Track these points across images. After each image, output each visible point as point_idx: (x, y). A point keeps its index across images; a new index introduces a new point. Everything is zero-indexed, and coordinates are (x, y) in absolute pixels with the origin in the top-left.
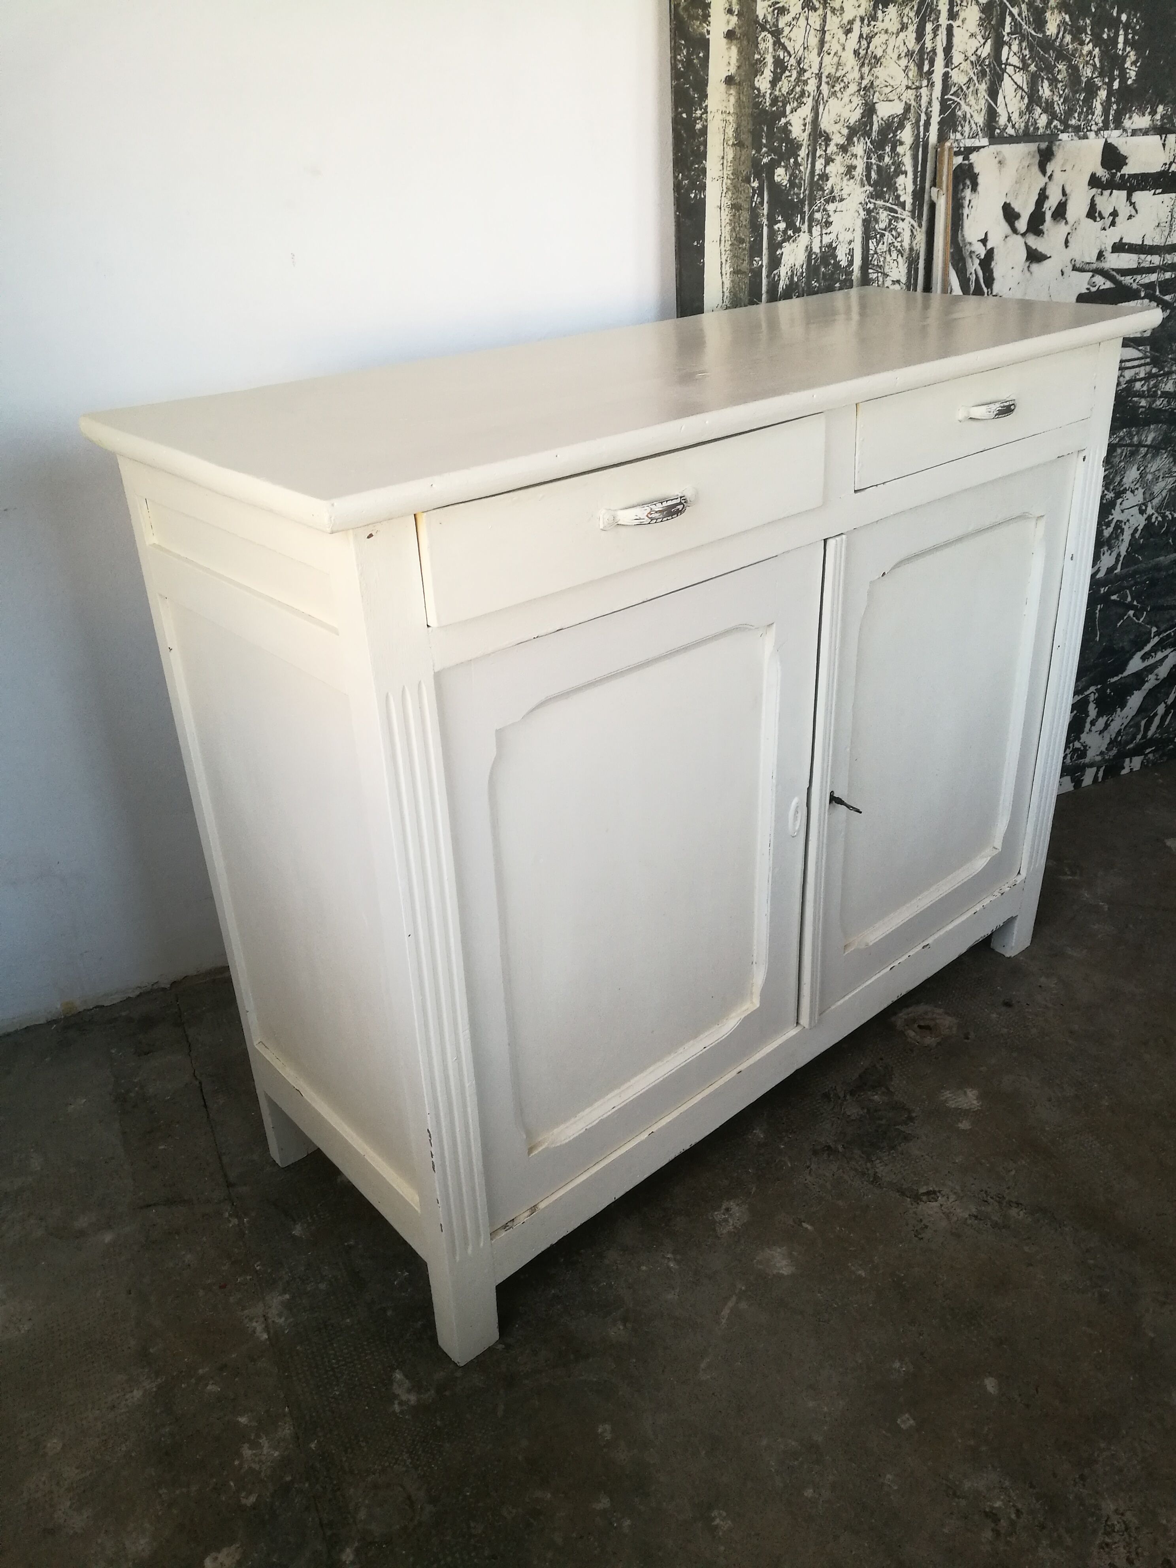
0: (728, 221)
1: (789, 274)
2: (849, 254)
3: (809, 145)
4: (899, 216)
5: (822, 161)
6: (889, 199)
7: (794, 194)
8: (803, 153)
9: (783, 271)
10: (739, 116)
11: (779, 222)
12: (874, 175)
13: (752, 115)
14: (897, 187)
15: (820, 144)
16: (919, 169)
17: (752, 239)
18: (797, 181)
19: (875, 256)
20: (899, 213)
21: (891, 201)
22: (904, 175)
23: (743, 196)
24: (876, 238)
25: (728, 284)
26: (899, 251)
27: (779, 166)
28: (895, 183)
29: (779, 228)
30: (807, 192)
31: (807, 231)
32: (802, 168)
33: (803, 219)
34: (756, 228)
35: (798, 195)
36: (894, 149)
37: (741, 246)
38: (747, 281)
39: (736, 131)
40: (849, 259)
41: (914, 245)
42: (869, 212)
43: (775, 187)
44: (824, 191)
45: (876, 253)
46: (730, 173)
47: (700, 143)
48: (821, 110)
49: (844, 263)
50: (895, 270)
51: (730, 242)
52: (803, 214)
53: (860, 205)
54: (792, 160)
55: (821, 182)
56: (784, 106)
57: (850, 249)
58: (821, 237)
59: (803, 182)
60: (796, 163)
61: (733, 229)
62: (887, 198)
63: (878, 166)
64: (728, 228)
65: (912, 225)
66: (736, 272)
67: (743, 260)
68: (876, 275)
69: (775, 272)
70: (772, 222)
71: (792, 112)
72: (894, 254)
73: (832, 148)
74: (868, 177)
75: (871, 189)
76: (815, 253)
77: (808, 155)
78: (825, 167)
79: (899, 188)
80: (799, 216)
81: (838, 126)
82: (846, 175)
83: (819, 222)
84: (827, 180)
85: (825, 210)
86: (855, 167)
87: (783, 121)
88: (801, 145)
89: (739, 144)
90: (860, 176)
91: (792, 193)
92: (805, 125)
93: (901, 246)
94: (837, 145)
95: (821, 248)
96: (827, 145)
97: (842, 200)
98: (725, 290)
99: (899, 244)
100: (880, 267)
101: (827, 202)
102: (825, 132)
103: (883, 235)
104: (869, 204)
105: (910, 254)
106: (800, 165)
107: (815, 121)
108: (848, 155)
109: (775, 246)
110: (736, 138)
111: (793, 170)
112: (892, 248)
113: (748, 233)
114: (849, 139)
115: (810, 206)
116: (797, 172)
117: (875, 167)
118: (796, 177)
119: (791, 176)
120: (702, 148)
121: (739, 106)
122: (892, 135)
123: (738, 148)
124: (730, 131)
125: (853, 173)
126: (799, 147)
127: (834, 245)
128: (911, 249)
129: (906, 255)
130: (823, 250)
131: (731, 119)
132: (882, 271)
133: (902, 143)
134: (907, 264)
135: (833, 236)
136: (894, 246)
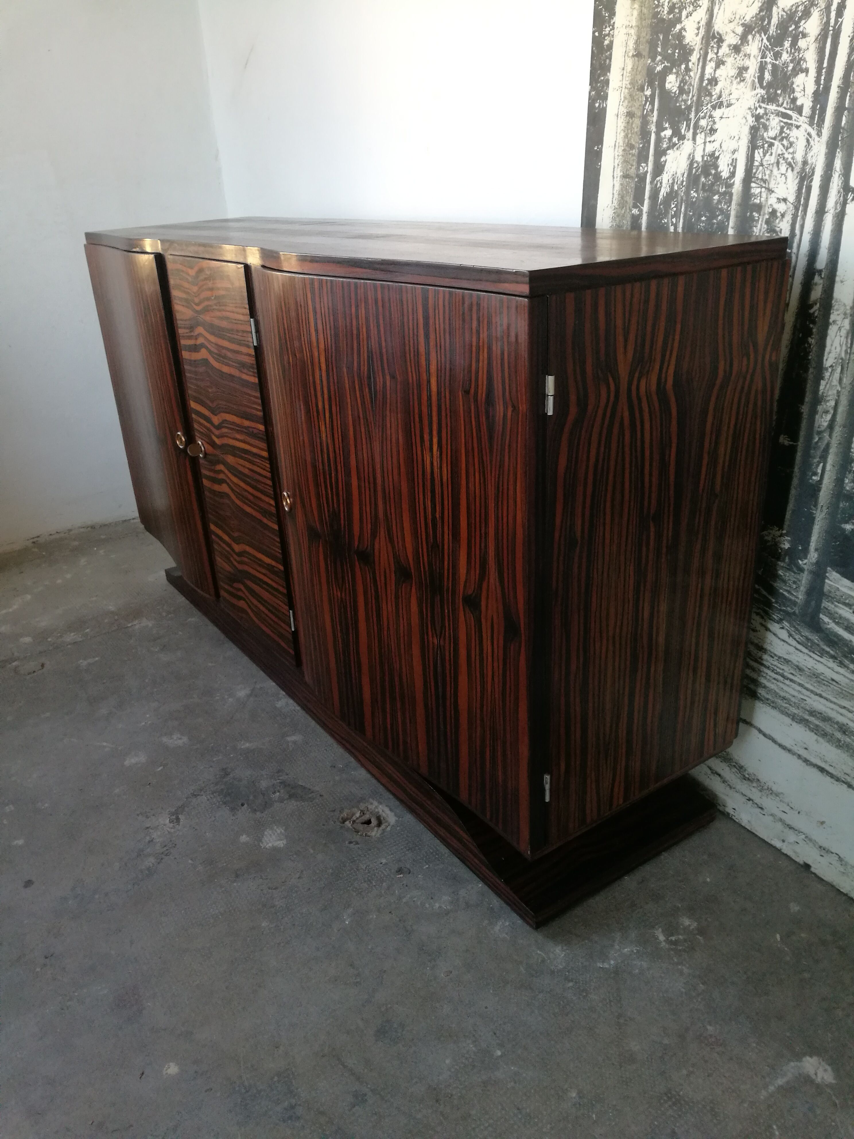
0: (623, 128)
1: (671, 182)
2: (731, 165)
3: (701, 49)
4: (793, 122)
5: (713, 64)
6: (783, 104)
7: (682, 100)
8: (694, 58)
9: (665, 178)
10: (639, 28)
11: (666, 129)
12: (767, 76)
13: (651, 25)
14: (794, 89)
15: (713, 47)
16: (825, 65)
17: (641, 146)
18: (686, 87)
19: (761, 168)
20: (794, 118)
21: (785, 105)
22: (804, 74)
23: (637, 104)
24: (763, 148)
25: (617, 187)
26: (790, 164)
27: (671, 73)
28: (793, 83)
29: (665, 135)
30: (695, 98)
31: (691, 138)
32: (692, 74)
33: (688, 126)
34: (645, 134)
35: (685, 101)
36: (794, 44)
37: (631, 152)
38: (633, 185)
39: (637, 43)
40: (731, 170)
41: (809, 158)
42: (758, 118)
43: (665, 94)
44: (711, 95)
45: (762, 165)
46: (628, 83)
47: (607, 58)
48: (716, 11)
49: (725, 174)
50: (782, 186)
51: (623, 148)
52: (689, 120)
53: (749, 111)
54: (683, 66)
55: (709, 87)
56: (680, 12)
57: (733, 159)
58: (705, 145)
59: (691, 88)
60: (688, 70)
61: (626, 136)
62: (780, 102)
63: (774, 65)
64: (622, 134)
65: (809, 134)
66: (625, 176)
67: (632, 166)
68: (759, 190)
69: (658, 179)
70: (660, 128)
71: (687, 17)
72: (783, 167)
73: (724, 49)
74: (761, 78)
75: (763, 92)
76: (697, 162)
77: (699, 59)
78: (715, 71)
79: (797, 89)
80: (685, 123)
81: (732, 26)
82: (736, 78)
83: (703, 130)
84: (716, 84)
85: (711, 116)
86: (746, 69)
87: (678, 27)
88: (694, 50)
89: (638, 55)
90: (752, 78)
91: (680, 99)
92: (698, 29)
93: (793, 158)
94: (729, 46)
95: (703, 157)
96: (719, 47)
97: (729, 105)
98: (615, 192)
99: (790, 156)
100: (765, 181)
101: (714, 107)
102: (718, 33)
103: (771, 145)
104: (759, 109)
105: (803, 169)
106: (690, 70)
107: (709, 24)
108: (740, 55)
109: (660, 153)
110: (635, 49)
111: (683, 76)
112: (781, 160)
113: (638, 140)
114: (744, 39)
115: (697, 113)
116: (687, 78)
117: (769, 67)
118: (685, 84)
119: (681, 82)
120: (608, 61)
121: (641, 18)
122: (793, 27)
123: (636, 59)
124: (631, 44)
125: (744, 75)
126: (691, 51)
127: (717, 154)
128: (805, 163)
129: (797, 169)
130: (705, 159)
131: (633, 32)
132: (767, 186)
133: (804, 35)
134: (797, 181)
135: (716, 145)
136: (784, 158)
